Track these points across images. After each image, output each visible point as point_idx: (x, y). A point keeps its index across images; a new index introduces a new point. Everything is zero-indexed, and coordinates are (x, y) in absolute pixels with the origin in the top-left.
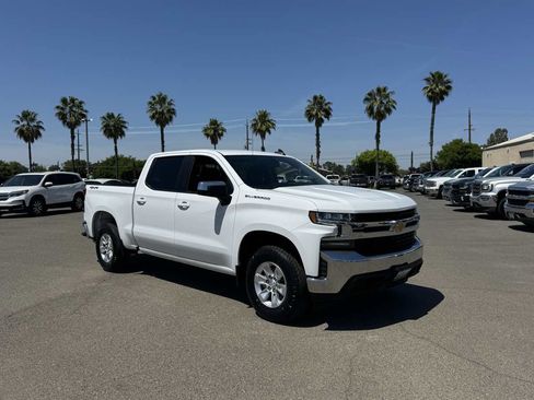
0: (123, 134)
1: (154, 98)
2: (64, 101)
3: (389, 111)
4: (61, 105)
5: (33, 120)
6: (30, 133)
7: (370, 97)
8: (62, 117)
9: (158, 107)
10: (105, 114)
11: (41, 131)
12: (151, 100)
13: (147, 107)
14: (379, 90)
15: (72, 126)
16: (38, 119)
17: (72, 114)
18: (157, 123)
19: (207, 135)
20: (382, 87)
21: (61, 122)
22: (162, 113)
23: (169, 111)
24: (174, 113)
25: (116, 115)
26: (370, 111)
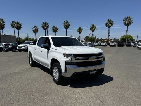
0: (57, 31)
1: (65, 22)
2: (43, 23)
3: (130, 23)
4: (43, 24)
5: (36, 28)
6: (36, 31)
7: (125, 19)
8: (43, 27)
9: (66, 24)
10: (53, 26)
11: (38, 31)
12: (64, 22)
13: (63, 24)
14: (128, 17)
15: (45, 29)
16: (37, 28)
17: (45, 26)
18: (65, 28)
19: (78, 31)
20: (129, 16)
21: (43, 28)
22: (67, 26)
23: (68, 25)
24: (70, 26)
25: (56, 27)
26: (125, 24)
